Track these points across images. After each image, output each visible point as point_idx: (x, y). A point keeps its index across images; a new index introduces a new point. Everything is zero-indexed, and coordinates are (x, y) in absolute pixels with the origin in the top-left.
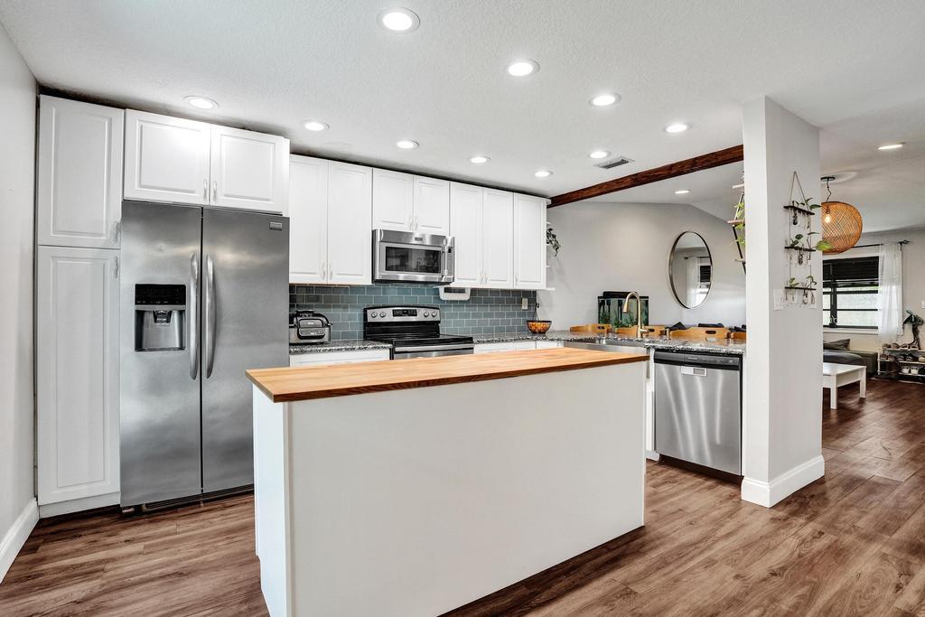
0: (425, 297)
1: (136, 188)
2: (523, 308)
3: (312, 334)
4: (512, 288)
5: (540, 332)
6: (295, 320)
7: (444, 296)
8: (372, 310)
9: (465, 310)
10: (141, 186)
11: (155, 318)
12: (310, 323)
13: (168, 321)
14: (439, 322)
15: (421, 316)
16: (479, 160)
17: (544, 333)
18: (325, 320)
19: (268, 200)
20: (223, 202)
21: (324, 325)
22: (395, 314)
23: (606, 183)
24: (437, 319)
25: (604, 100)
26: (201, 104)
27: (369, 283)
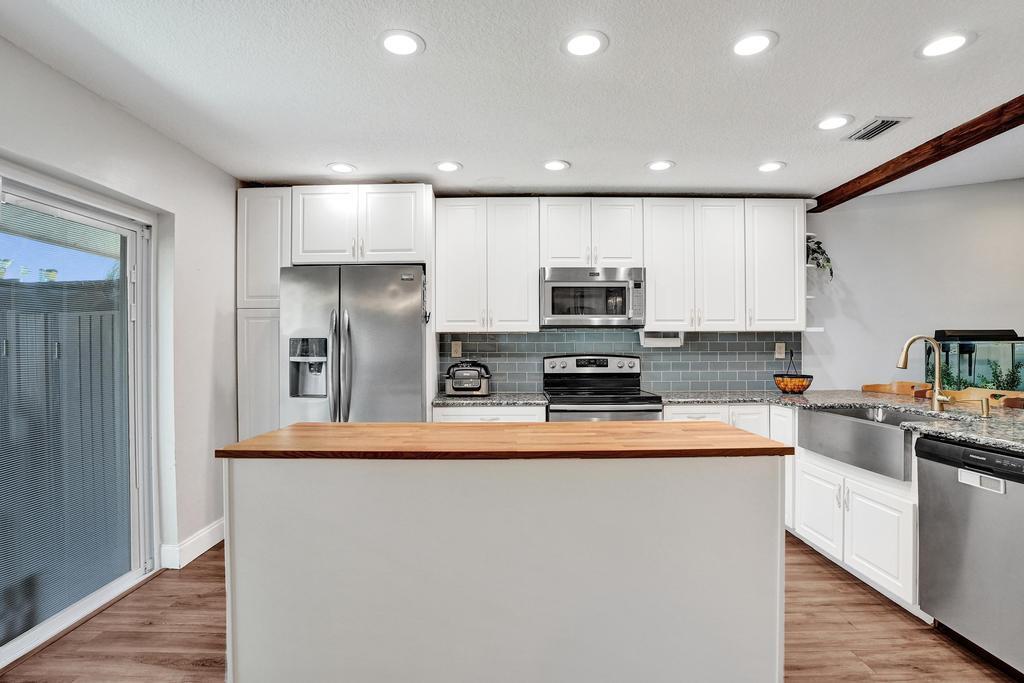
0: (620, 343)
1: (301, 254)
2: (777, 356)
3: (466, 386)
4: (742, 329)
5: (793, 392)
6: (452, 370)
7: (646, 343)
8: (552, 360)
9: (681, 359)
10: (304, 252)
11: (310, 367)
12: (466, 374)
13: (319, 371)
14: (638, 375)
15: (614, 366)
16: (660, 165)
17: (801, 393)
18: (483, 371)
19: (410, 250)
20: (370, 257)
21: (481, 376)
22: (579, 364)
23: (892, 162)
24: (636, 370)
25: (752, 45)
26: (341, 169)
27: (536, 329)
